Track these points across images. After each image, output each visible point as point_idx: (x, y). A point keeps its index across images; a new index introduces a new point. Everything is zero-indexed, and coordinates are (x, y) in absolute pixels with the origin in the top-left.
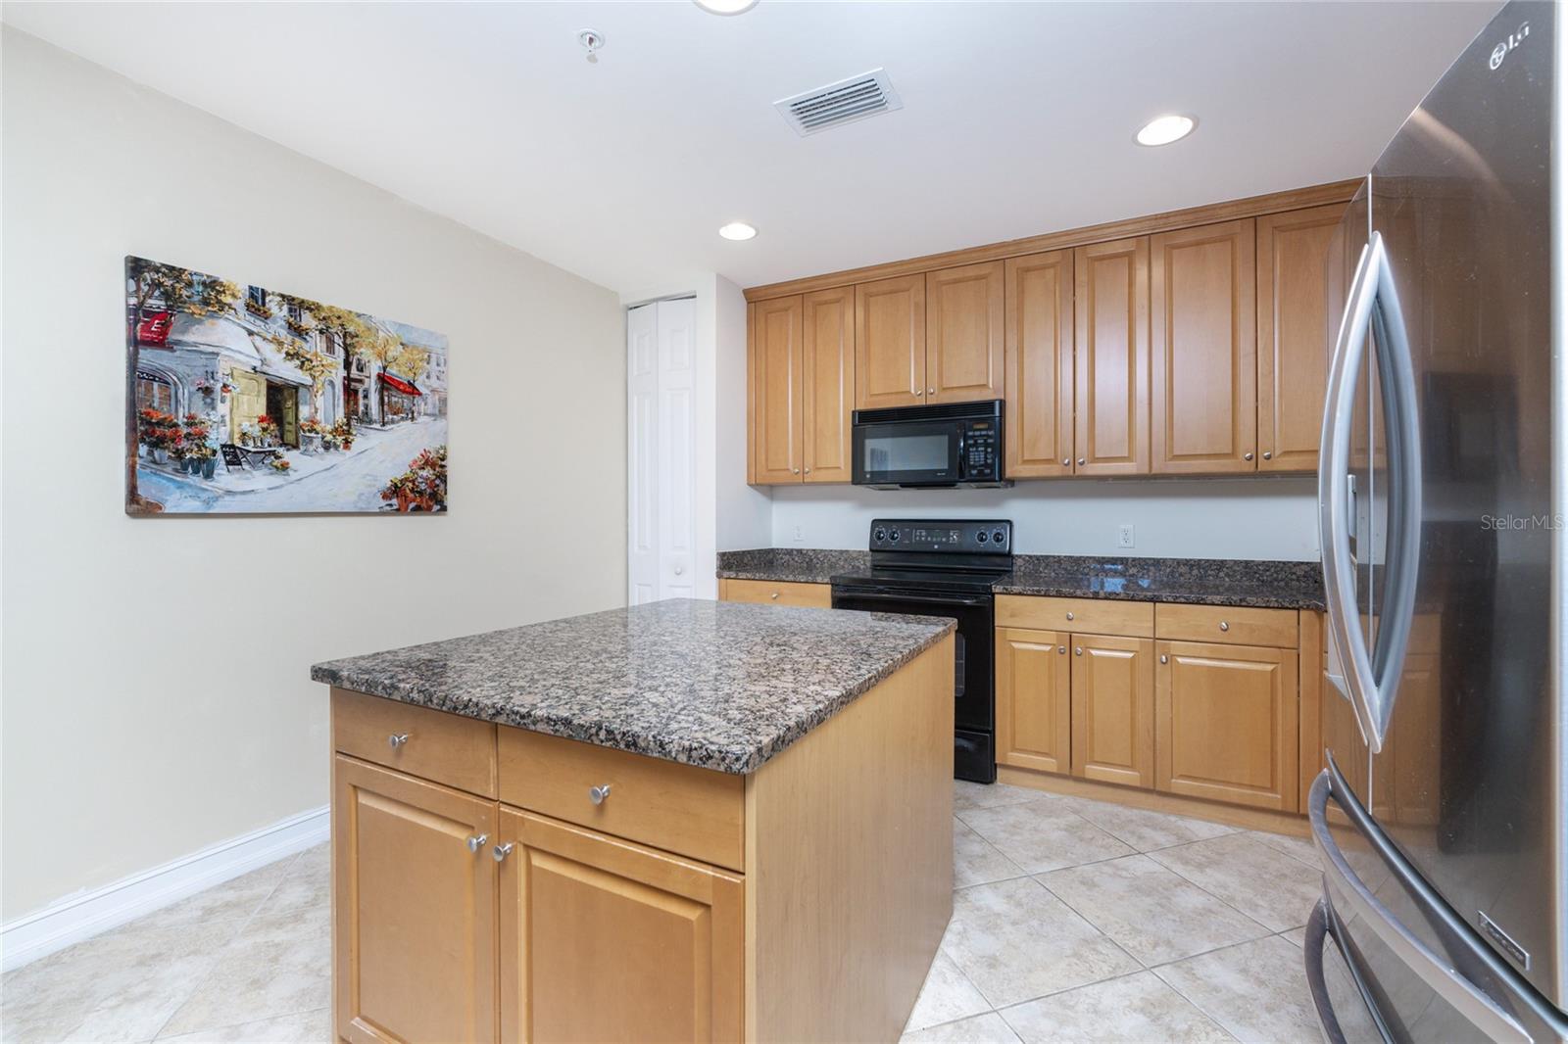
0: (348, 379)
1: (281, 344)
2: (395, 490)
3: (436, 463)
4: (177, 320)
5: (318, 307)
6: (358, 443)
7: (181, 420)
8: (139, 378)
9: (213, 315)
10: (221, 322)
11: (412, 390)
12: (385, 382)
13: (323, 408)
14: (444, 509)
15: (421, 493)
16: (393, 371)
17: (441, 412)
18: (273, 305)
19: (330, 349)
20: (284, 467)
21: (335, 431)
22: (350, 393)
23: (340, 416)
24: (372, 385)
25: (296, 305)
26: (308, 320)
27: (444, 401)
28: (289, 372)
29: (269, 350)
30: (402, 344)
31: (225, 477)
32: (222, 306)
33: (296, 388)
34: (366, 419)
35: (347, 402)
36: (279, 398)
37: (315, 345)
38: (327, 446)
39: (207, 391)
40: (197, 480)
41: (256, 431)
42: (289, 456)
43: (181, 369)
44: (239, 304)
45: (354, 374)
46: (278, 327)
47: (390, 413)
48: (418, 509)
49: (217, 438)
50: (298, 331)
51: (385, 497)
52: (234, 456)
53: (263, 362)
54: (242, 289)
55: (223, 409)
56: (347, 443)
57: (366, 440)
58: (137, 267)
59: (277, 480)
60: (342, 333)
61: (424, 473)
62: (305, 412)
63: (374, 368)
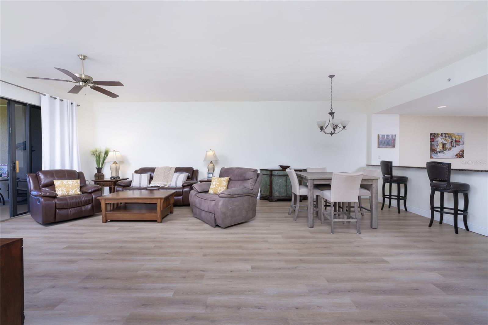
0: (451, 142)
1: (444, 139)
2: (457, 155)
3: (462, 151)
4: (435, 138)
5: (448, 133)
6: (452, 149)
7: (435, 149)
8: (431, 145)
9: (438, 137)
10: (438, 138)
11: (459, 141)
12: (456, 141)
13: (448, 146)
14: (463, 157)
15: (460, 155)
16: (457, 139)
17: (463, 144)
18: (444, 135)
19: (449, 138)
20: (444, 153)
21: (449, 148)
22: (451, 143)
23: (450, 146)
24: (454, 142)
25: (445, 134)
26: (447, 135)
27: (464, 142)
28: (445, 142)
29: (443, 140)
30: (458, 136)
31: (439, 154)
32: (438, 136)
33: (445, 144)
34: (453, 146)
35: (451, 144)
36: (444, 145)
37: (448, 138)
38: (449, 150)
39: (437, 145)
40: (436, 155)
41: (441, 149)
42: (445, 152)
43: (435, 144)
44: (440, 136)
45: (452, 140)
46: (444, 137)
47: (456, 145)
48: (460, 158)
49: (438, 150)
50: (446, 137)
51: (455, 156)
52: (439, 152)
53: (442, 141)
54: (440, 134)
55: (438, 147)
56: (451, 150)
57: (453, 149)
58: (431, 134)
59: (443, 154)
60: (450, 136)
61: (461, 153)
62: (446, 146)
63: (454, 139)
